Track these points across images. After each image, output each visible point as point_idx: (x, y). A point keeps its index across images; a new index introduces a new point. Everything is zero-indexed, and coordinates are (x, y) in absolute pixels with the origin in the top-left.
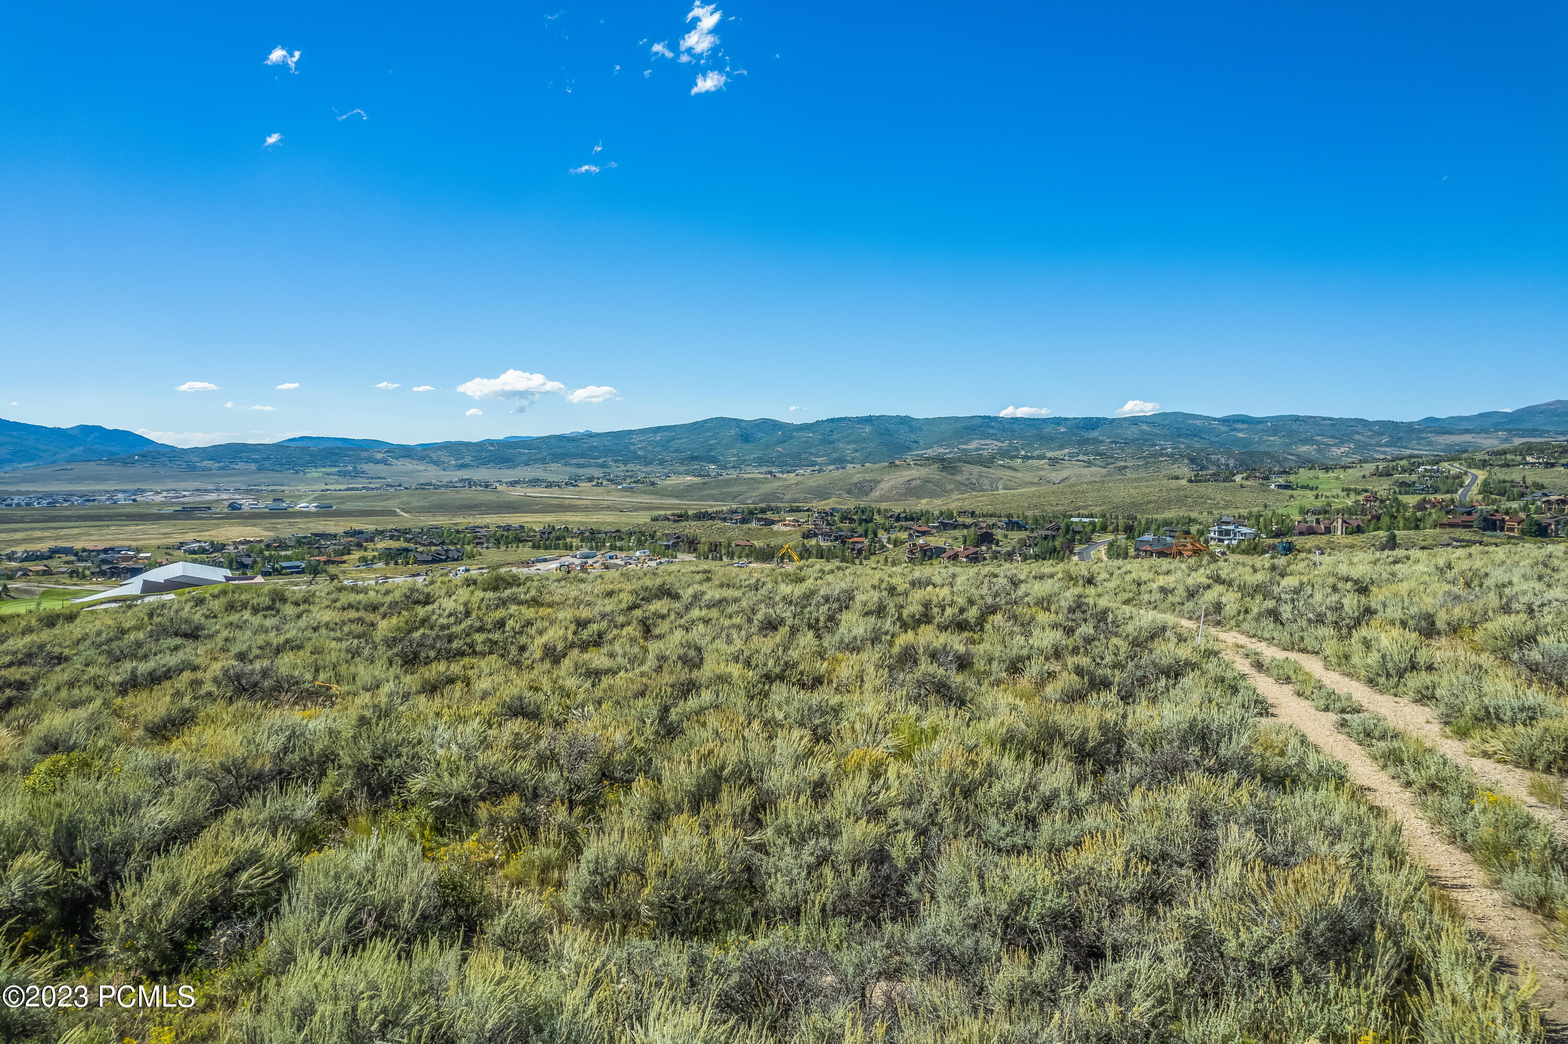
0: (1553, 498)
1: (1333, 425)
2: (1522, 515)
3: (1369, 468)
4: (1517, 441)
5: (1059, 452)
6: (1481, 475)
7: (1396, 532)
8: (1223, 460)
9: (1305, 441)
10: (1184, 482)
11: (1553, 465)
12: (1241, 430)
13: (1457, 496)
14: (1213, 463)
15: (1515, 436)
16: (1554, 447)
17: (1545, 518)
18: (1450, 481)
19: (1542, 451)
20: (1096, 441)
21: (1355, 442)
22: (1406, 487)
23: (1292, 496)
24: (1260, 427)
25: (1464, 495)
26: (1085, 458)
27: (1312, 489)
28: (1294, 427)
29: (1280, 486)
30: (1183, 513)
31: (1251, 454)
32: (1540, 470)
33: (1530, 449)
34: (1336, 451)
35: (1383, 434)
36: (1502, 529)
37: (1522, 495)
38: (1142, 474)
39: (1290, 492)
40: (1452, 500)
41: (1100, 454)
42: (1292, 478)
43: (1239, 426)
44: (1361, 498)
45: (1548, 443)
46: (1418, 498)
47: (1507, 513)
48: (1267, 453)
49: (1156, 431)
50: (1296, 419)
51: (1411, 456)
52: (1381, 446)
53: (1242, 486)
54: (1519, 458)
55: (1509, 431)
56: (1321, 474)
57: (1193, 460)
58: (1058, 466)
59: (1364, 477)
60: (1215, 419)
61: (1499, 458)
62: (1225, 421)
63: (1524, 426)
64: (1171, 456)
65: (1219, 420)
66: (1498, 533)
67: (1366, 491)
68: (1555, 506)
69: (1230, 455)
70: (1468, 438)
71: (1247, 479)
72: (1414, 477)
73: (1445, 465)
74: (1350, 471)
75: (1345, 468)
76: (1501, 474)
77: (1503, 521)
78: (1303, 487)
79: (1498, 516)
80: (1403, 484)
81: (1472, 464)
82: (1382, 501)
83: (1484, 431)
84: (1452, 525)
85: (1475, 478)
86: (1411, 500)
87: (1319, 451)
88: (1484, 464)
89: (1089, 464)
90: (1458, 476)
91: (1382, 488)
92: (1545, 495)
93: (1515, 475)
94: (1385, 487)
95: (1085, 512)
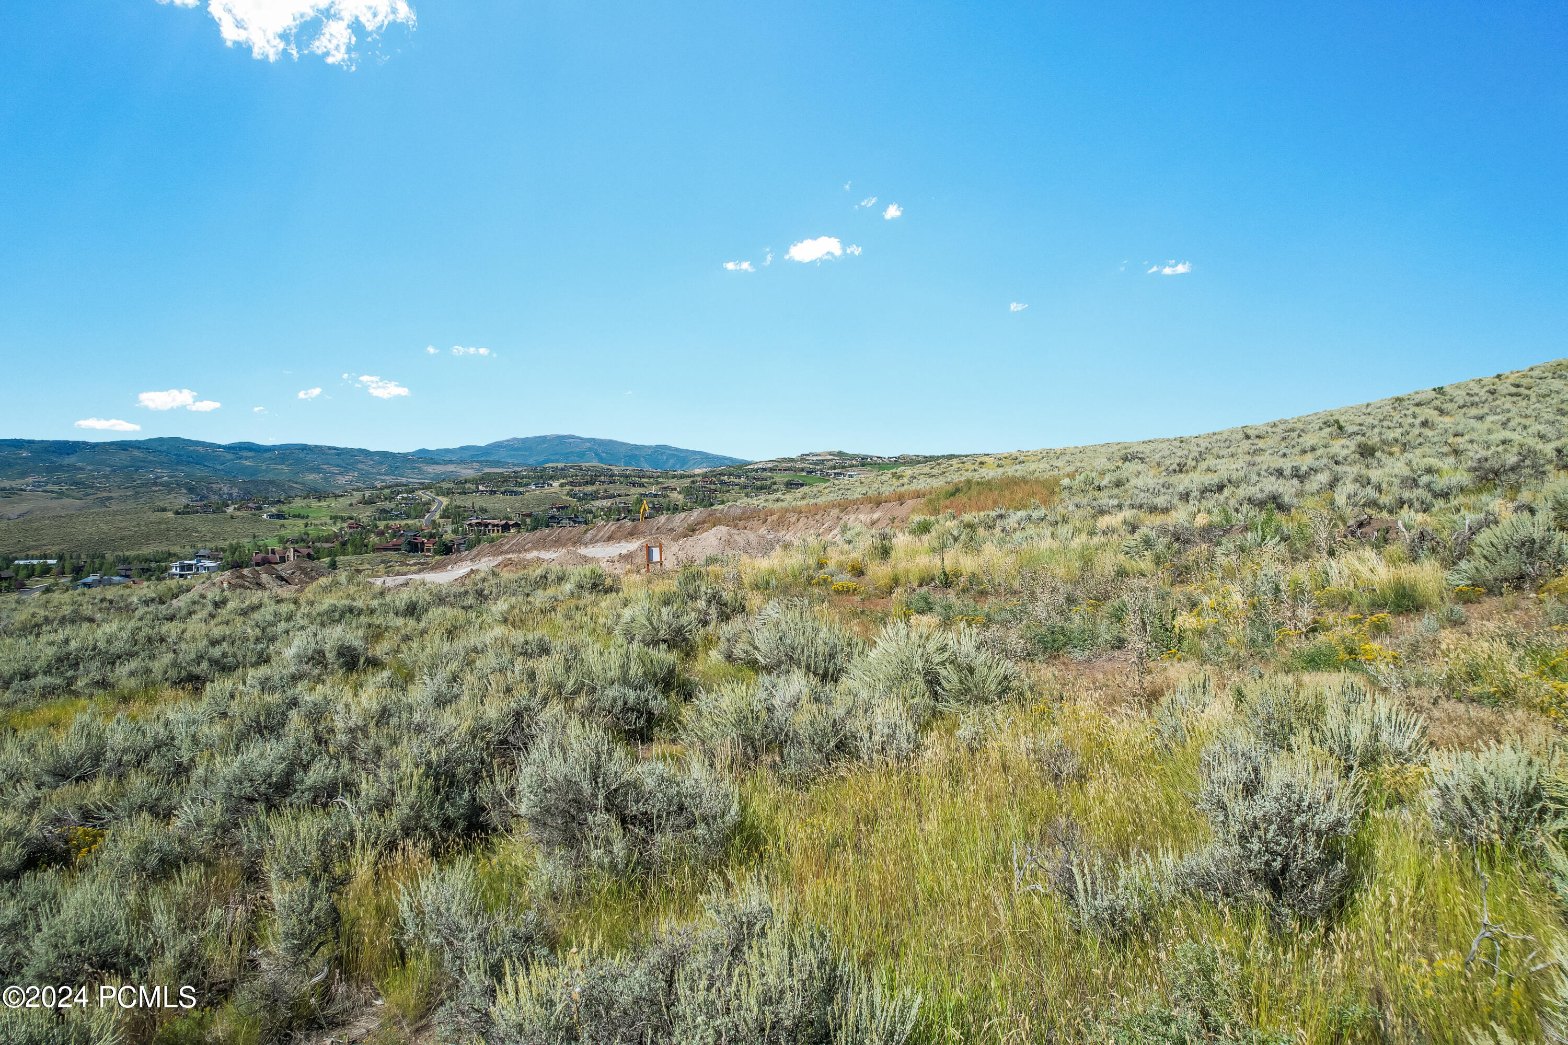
3: (355, 496)
6: (445, 501)
8: (225, 490)
9: (311, 470)
10: (170, 515)
11: (495, 493)
12: (247, 458)
14: (214, 492)
18: (421, 507)
19: (491, 481)
20: (73, 468)
22: (386, 514)
23: (283, 526)
24: (267, 455)
26: (56, 488)
27: (303, 518)
28: (302, 455)
29: (271, 516)
30: (163, 548)
31: (256, 483)
32: (487, 497)
33: (481, 479)
34: (341, 480)
38: (131, 504)
39: (282, 521)
41: (76, 484)
42: (285, 508)
43: (245, 454)
44: (344, 525)
49: (151, 457)
50: (303, 448)
52: (381, 474)
53: (232, 517)
54: (473, 487)
56: (314, 503)
57: (190, 490)
58: (15, 498)
59: (351, 505)
60: (220, 446)
61: (457, 487)
62: (230, 448)
65: (224, 447)
67: (351, 518)
71: (239, 509)
72: (393, 505)
73: (418, 493)
74: (341, 499)
75: (336, 496)
76: (459, 501)
78: (295, 516)
80: (384, 511)
81: (441, 492)
82: (364, 528)
85: (439, 504)
87: (325, 479)
88: (448, 493)
89: (61, 494)
90: (428, 503)
91: (365, 515)
93: (468, 501)
94: (367, 514)
95: (37, 553)
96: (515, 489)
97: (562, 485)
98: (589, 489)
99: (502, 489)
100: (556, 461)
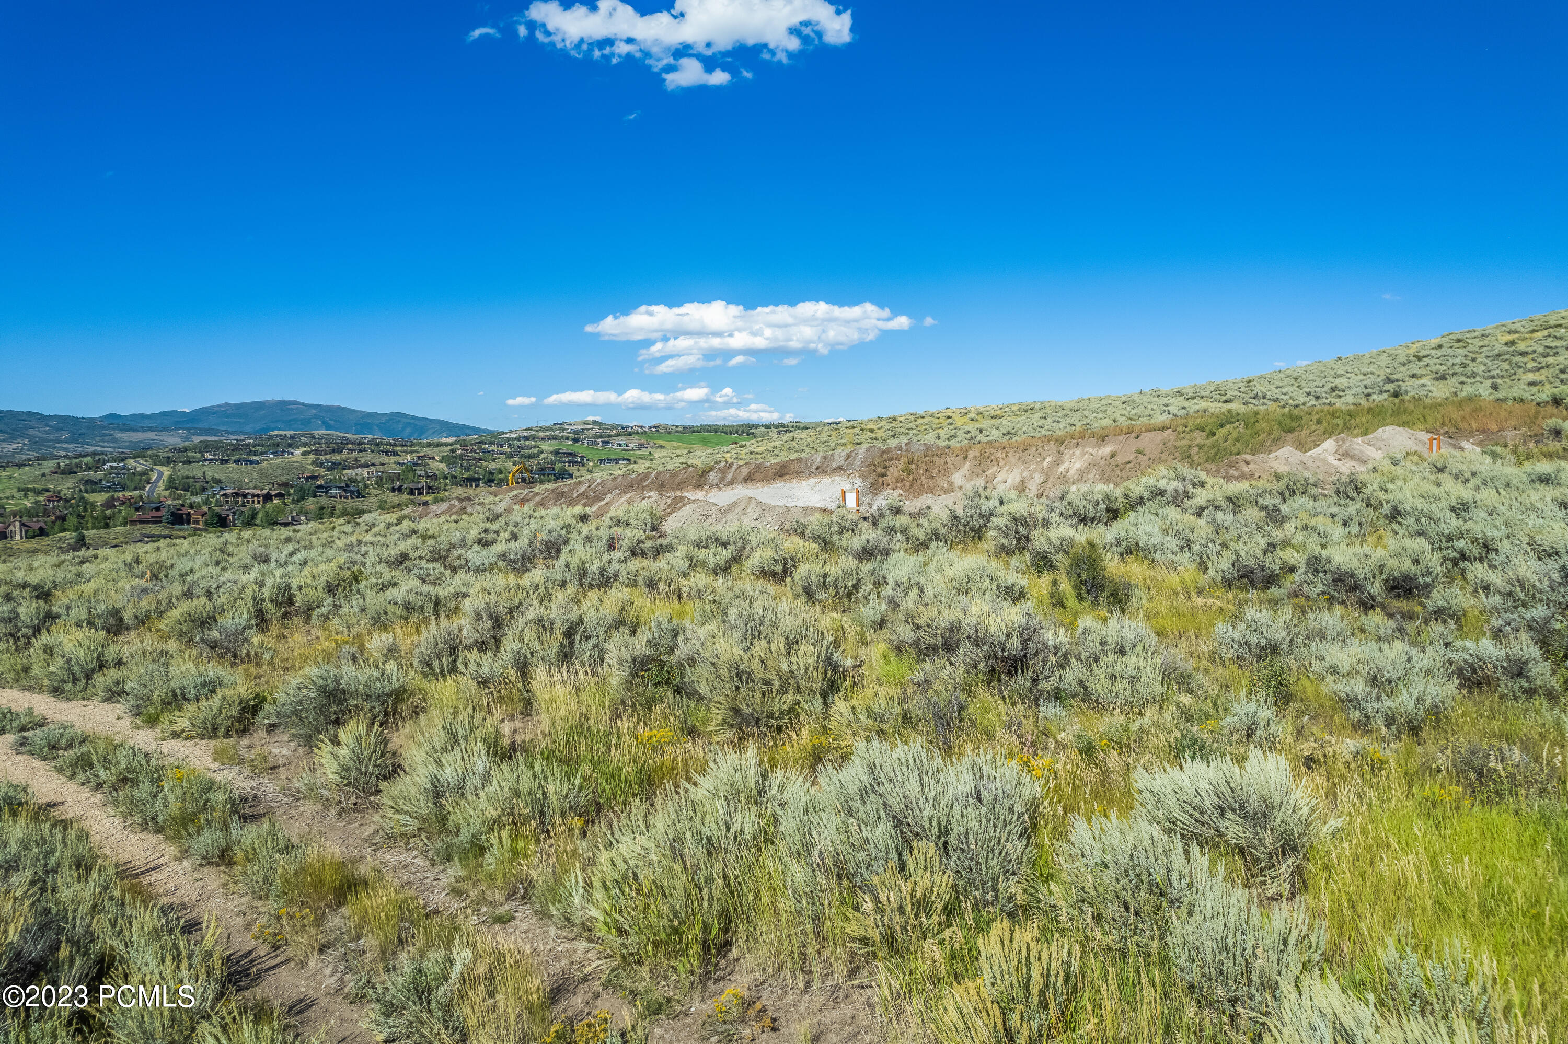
0: (229, 491)
2: (205, 508)
3: (50, 465)
4: (196, 439)
6: (167, 472)
7: (85, 532)
11: (227, 461)
13: (145, 493)
15: (194, 434)
16: (227, 445)
17: (224, 510)
18: (137, 478)
19: (217, 449)
21: (29, 437)
22: (93, 485)
25: (152, 491)
32: (217, 466)
33: (206, 447)
34: (6, 448)
35: (61, 429)
36: (189, 523)
37: (204, 489)
40: (141, 497)
44: (42, 498)
45: (221, 441)
46: (105, 496)
47: (191, 507)
51: (95, 453)
52: (61, 442)
54: (198, 455)
55: (188, 429)
59: (43, 475)
61: (179, 456)
63: (200, 425)
66: (186, 526)
67: (47, 490)
68: (231, 499)
70: (152, 435)
72: (100, 475)
73: (131, 462)
74: (26, 469)
75: (19, 466)
76: (183, 471)
77: (189, 515)
79: (184, 510)
80: (88, 482)
81: (157, 461)
82: (67, 501)
83: (165, 429)
84: (142, 522)
85: (161, 474)
86: (99, 498)
88: (168, 461)
90: (144, 473)
91: (66, 486)
92: (222, 489)
93: (196, 471)
94: (68, 485)
96: (251, 457)
97: (304, 454)
98: (337, 457)
99: (235, 458)
100: (279, 429)
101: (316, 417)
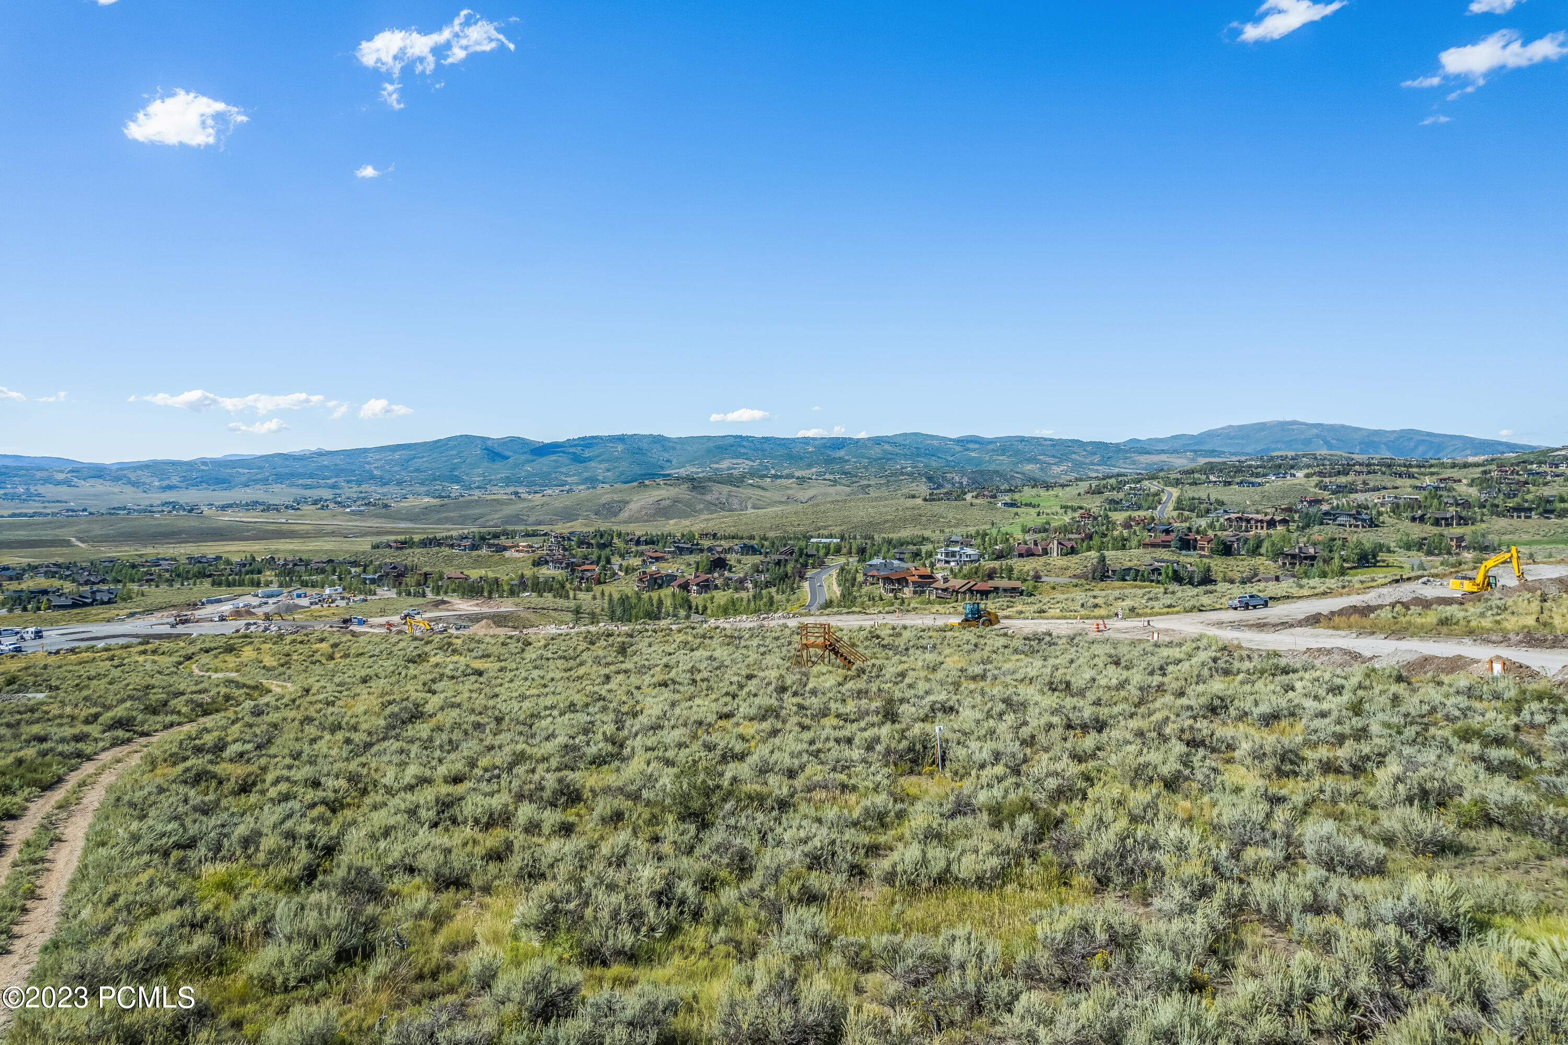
0: (1233, 516)
1: (1053, 445)
2: (1211, 533)
3: (1084, 486)
4: (1202, 461)
5: (807, 471)
6: (1175, 492)
7: (1106, 553)
8: (957, 479)
9: (1030, 460)
10: (919, 501)
11: (1230, 483)
12: (974, 450)
13: (1156, 513)
14: (949, 481)
15: (1201, 455)
16: (1231, 466)
17: (1227, 535)
18: (1151, 498)
19: (1221, 471)
20: (842, 460)
21: (1073, 461)
22: (1115, 504)
23: (1016, 514)
24: (991, 447)
25: (1162, 512)
26: (831, 477)
27: (1034, 506)
28: (1020, 447)
29: (1006, 504)
30: (917, 532)
31: (981, 473)
32: (1220, 488)
33: (1210, 468)
34: (1056, 470)
35: (1095, 454)
36: (1195, 549)
37: (1208, 511)
38: (884, 492)
39: (1015, 510)
40: (1153, 519)
41: (845, 473)
42: (1017, 496)
43: (971, 446)
44: (1077, 515)
45: (1224, 463)
46: (1126, 514)
47: (1198, 532)
48: (996, 472)
49: (897, 450)
50: (1022, 440)
51: (1119, 475)
52: (1093, 464)
53: (972, 505)
54: (1204, 477)
55: (1195, 451)
56: (1043, 492)
57: (930, 479)
58: (805, 485)
59: (1079, 494)
60: (951, 440)
61: (1188, 477)
62: (960, 441)
63: (1206, 447)
64: (911, 474)
65: (953, 440)
66: (1192, 552)
67: (1081, 508)
68: (1234, 523)
69: (963, 473)
70: (1164, 457)
71: (976, 497)
72: (1121, 495)
73: (1146, 483)
74: (1068, 489)
75: (1063, 486)
76: (1190, 492)
77: (1195, 540)
78: (1026, 505)
79: (1192, 536)
80: (1112, 501)
81: (1168, 483)
82: (1095, 518)
83: (1175, 451)
84: (1154, 545)
85: (1170, 495)
86: (1119, 517)
87: (1042, 469)
88: (1177, 483)
89: (835, 482)
90: (1157, 494)
91: (1095, 505)
92: (1225, 511)
93: (1201, 492)
94: (1098, 504)
95: (826, 532)
96: (1253, 480)
97: (1307, 476)
98: (1342, 480)
99: (1238, 480)
100: (1279, 450)
101: (1317, 436)
